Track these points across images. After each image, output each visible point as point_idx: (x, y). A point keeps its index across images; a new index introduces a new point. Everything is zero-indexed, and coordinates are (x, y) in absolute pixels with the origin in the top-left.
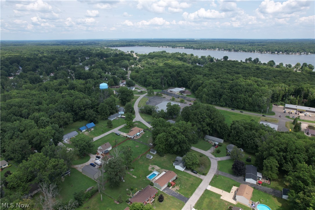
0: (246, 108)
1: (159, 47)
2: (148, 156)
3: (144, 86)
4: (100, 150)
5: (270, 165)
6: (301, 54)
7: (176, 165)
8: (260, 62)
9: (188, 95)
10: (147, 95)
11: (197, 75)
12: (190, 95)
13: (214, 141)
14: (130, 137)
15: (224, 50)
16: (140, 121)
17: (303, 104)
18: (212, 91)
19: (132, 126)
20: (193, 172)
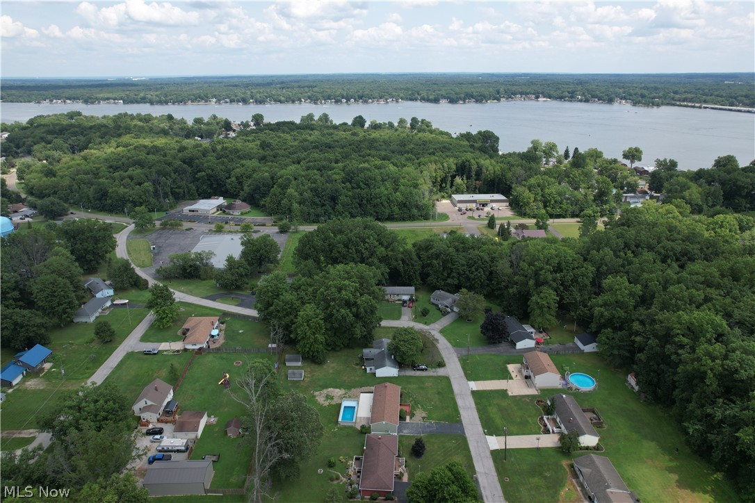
0: (396, 216)
1: (39, 102)
2: (294, 374)
3: (101, 211)
4: (147, 409)
5: (547, 303)
6: (387, 102)
7: (376, 369)
8: (331, 122)
9: (246, 213)
10: (133, 232)
11: (243, 162)
12: (249, 212)
13: (398, 295)
14: (197, 347)
15: (231, 102)
16: (182, 300)
17: (477, 190)
18: (309, 191)
19: (177, 318)
20: (418, 370)
